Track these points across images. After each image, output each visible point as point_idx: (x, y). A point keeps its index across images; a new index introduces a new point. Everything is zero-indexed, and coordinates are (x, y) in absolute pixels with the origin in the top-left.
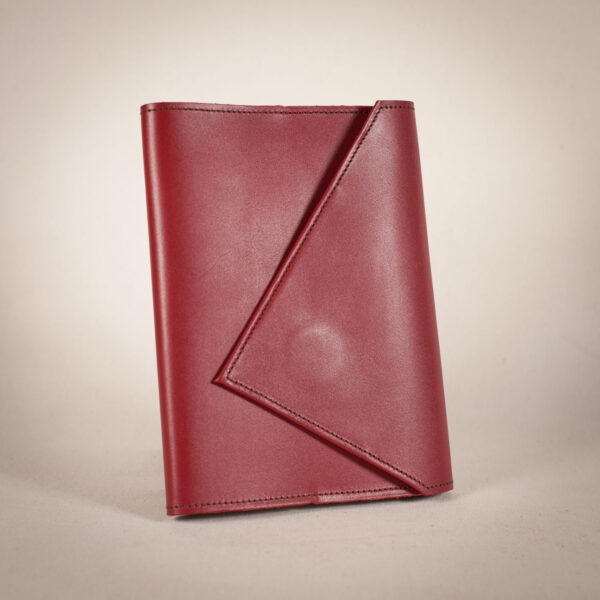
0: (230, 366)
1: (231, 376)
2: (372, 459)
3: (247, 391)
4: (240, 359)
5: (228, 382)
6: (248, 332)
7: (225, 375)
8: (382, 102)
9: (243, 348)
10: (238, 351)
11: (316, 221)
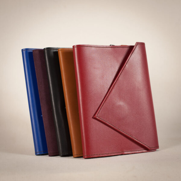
0: (98, 113)
1: (98, 116)
2: (135, 139)
3: (102, 120)
4: (100, 111)
5: (97, 117)
6: (103, 104)
7: (96, 115)
8: (138, 42)
9: (101, 108)
10: (100, 109)
11: (121, 74)
